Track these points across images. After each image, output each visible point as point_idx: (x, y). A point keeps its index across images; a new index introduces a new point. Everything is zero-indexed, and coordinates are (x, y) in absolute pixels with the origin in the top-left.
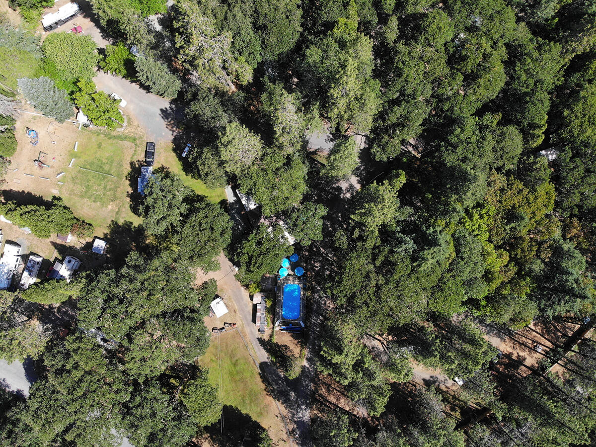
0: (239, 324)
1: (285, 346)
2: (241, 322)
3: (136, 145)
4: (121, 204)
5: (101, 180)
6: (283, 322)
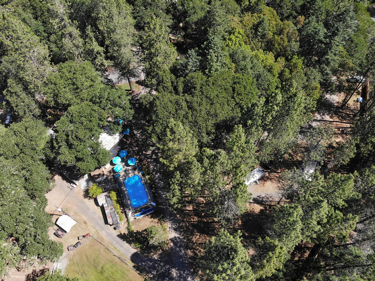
0: (92, 232)
1: (146, 230)
2: (94, 230)
6: (136, 210)
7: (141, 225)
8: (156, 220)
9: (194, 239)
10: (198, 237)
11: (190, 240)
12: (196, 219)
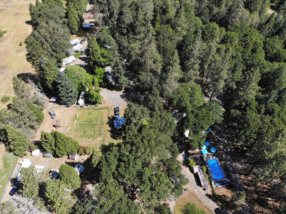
1: (224, 195)
2: (191, 188)
3: (109, 110)
4: (105, 136)
5: (92, 128)
6: (216, 182)
7: (220, 191)
8: (230, 191)
9: (255, 208)
10: (257, 207)
11: (252, 208)
12: (256, 196)
